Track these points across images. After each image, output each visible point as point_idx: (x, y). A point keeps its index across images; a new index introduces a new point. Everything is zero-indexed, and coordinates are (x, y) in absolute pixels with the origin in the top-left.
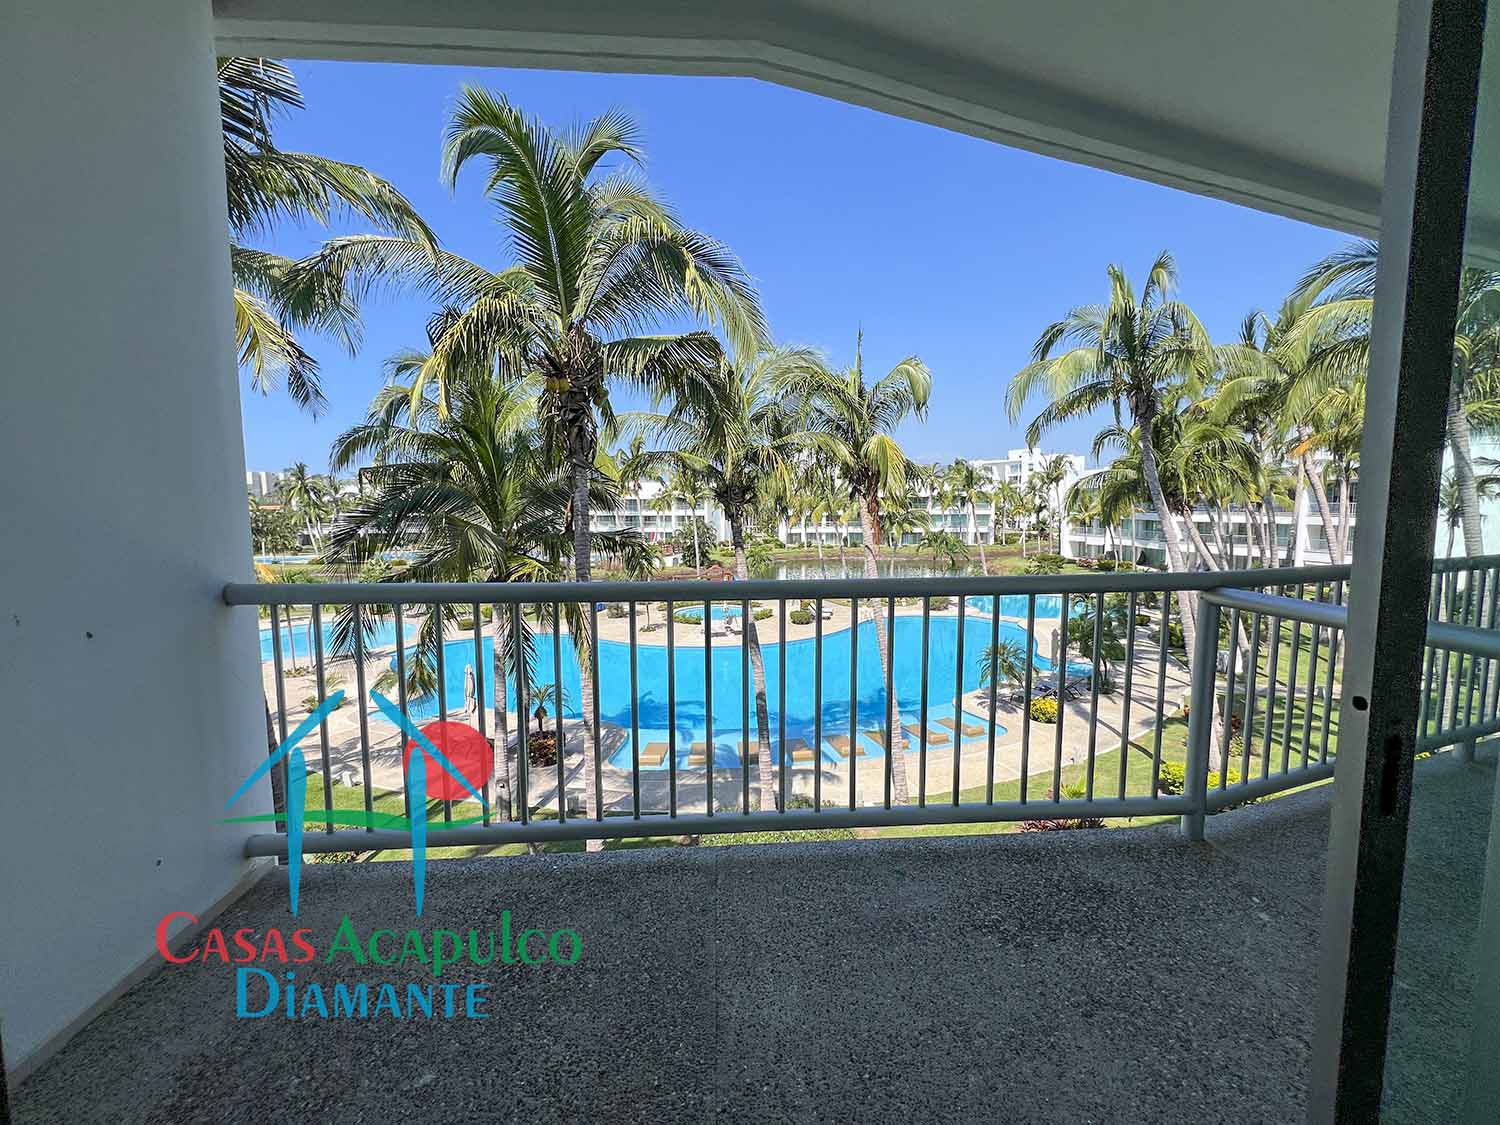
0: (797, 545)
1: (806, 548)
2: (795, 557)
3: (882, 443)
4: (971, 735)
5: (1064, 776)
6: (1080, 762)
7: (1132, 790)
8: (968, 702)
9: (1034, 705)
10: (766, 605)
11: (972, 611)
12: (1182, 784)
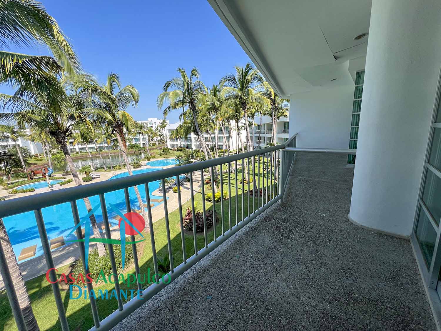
0: (75, 153)
1: (79, 154)
2: (75, 158)
3: (124, 114)
4: (160, 202)
5: (186, 205)
6: (189, 200)
7: (201, 203)
8: (156, 193)
9: (174, 189)
10: (68, 177)
11: (148, 167)
12: (211, 198)
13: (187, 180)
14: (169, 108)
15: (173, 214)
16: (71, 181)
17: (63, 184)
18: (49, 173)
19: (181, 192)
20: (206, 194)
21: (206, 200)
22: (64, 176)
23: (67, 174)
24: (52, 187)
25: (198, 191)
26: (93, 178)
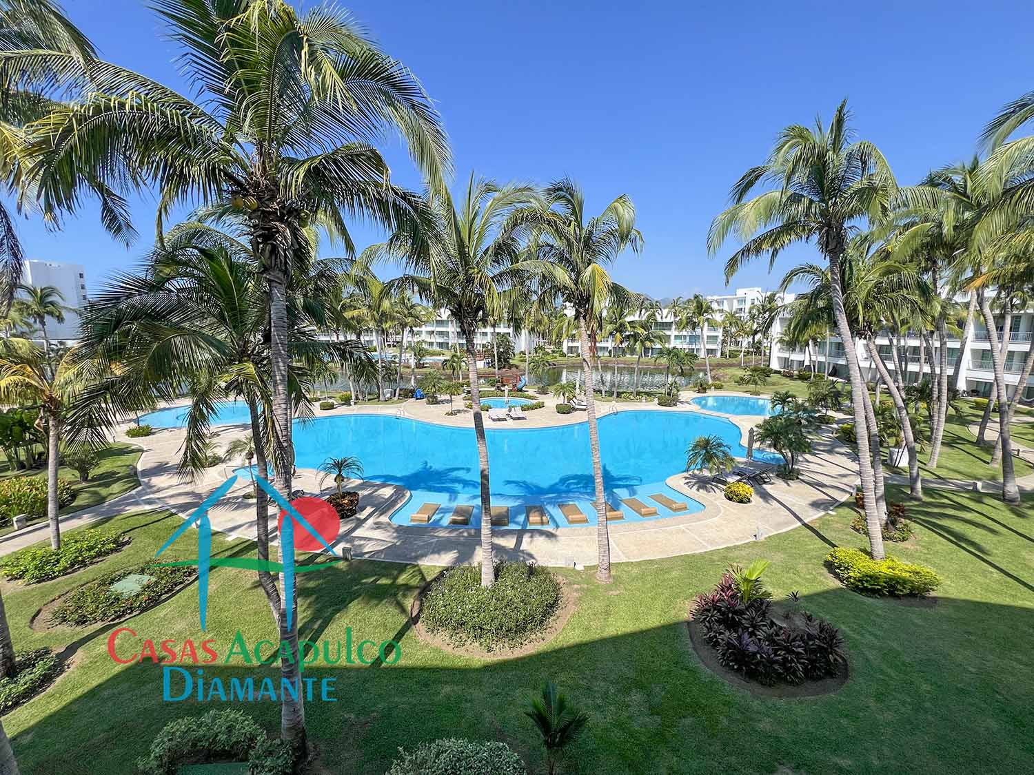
0: (575, 355)
2: (573, 363)
3: (593, 271)
4: (675, 510)
5: (747, 551)
6: (762, 538)
7: (801, 567)
8: (677, 481)
9: (730, 488)
10: (541, 398)
11: (694, 408)
12: (847, 569)
13: (788, 473)
14: (745, 252)
15: (692, 563)
16: (541, 406)
17: (528, 409)
18: (519, 385)
19: (749, 504)
20: (834, 546)
21: (824, 565)
22: (538, 395)
23: (543, 391)
24: (510, 411)
25: (812, 522)
26: (575, 409)
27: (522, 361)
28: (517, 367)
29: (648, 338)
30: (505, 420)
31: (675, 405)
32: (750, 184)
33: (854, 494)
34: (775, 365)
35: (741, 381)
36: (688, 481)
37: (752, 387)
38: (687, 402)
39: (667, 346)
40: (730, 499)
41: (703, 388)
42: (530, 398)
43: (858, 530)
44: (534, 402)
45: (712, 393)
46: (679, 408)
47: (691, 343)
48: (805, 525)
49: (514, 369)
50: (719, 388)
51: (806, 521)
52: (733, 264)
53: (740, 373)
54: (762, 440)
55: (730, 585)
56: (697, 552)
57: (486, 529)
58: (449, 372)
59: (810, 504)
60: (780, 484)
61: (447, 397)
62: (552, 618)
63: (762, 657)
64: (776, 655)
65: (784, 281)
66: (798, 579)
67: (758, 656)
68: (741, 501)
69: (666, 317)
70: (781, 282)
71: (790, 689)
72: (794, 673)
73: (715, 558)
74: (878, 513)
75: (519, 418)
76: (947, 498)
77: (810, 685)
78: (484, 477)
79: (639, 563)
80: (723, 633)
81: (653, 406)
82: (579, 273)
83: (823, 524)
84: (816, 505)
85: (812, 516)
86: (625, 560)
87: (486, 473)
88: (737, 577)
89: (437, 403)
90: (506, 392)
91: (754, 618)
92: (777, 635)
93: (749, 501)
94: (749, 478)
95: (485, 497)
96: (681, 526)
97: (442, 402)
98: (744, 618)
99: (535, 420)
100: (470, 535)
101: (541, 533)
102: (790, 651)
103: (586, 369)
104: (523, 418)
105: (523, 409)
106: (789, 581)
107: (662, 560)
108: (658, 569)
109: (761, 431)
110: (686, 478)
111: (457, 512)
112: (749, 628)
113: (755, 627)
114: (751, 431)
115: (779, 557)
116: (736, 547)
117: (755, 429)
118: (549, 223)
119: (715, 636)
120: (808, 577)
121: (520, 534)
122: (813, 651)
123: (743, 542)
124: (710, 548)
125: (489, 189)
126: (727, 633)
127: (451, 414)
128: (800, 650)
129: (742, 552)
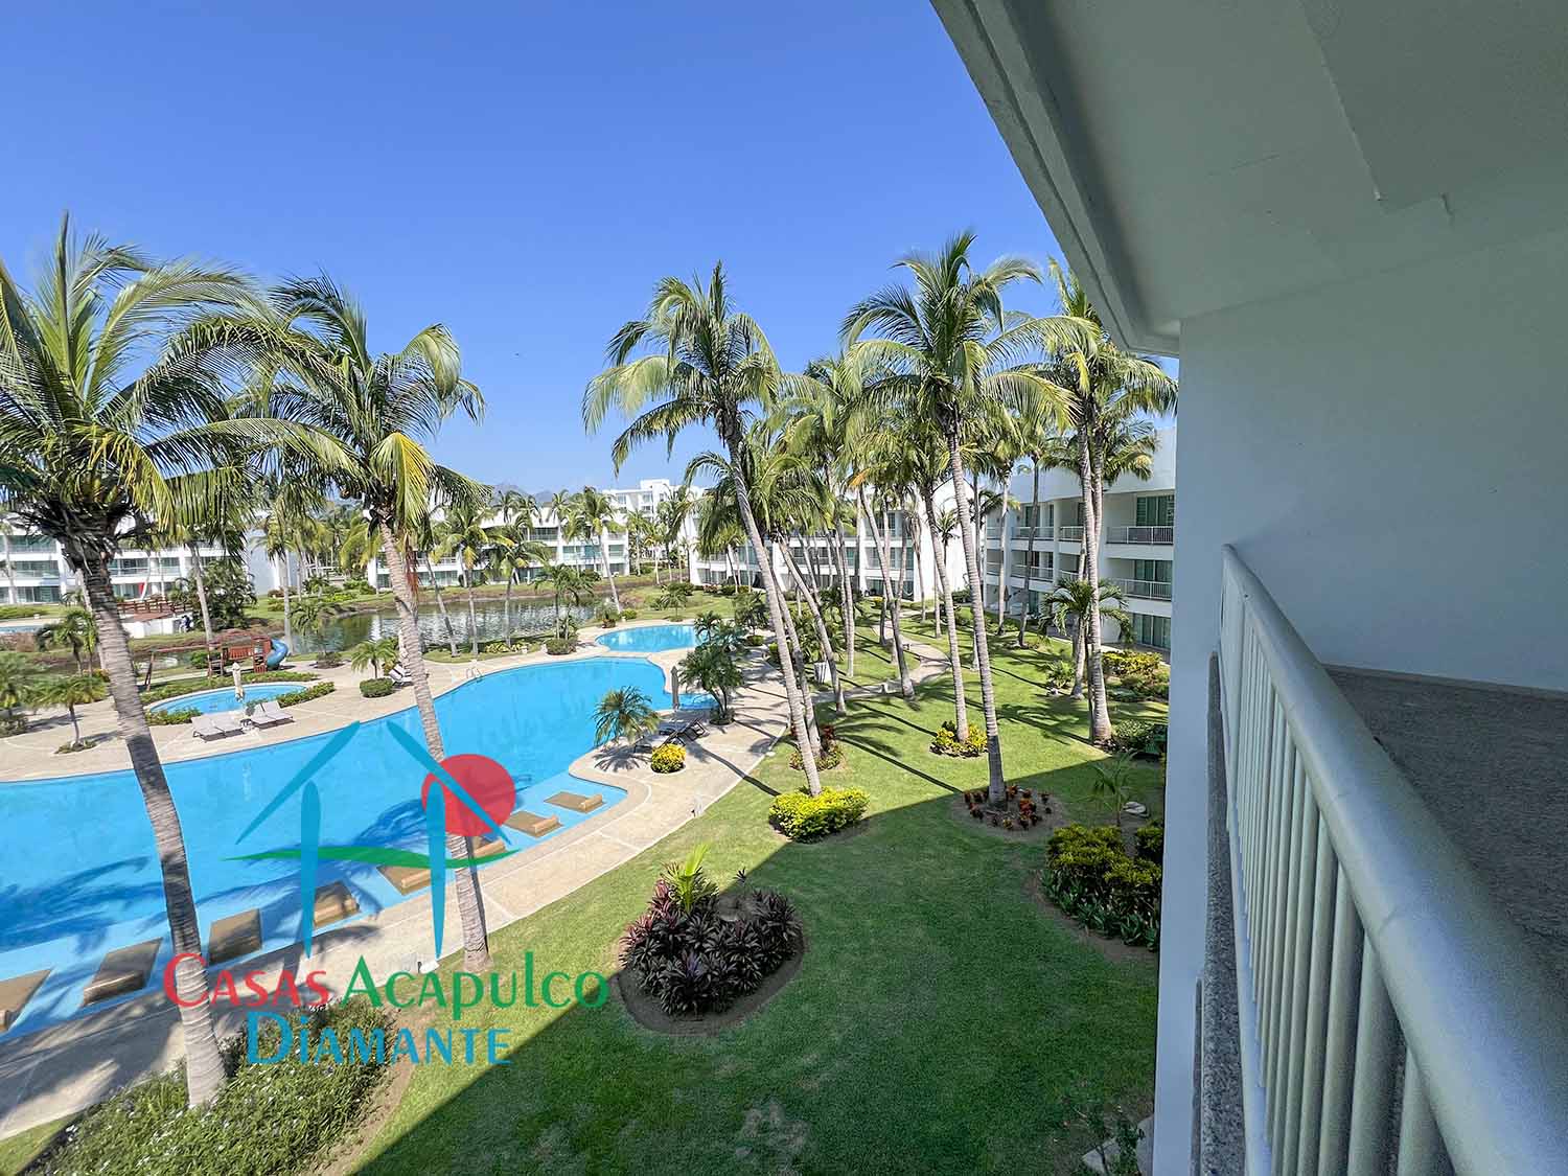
3: (397, 445)
4: (587, 810)
5: (685, 836)
6: (700, 813)
7: (747, 836)
8: (586, 766)
9: (656, 755)
10: (327, 676)
11: (601, 650)
12: (790, 818)
13: (721, 717)
14: (634, 431)
15: (614, 882)
16: (328, 690)
17: (297, 701)
18: (271, 657)
19: (682, 771)
20: (775, 794)
21: (770, 823)
22: (316, 672)
23: (331, 662)
24: (250, 711)
25: (752, 772)
26: (399, 685)
27: (274, 609)
28: (264, 622)
29: (519, 554)
30: (240, 732)
31: (573, 650)
32: (630, 343)
33: (789, 725)
34: (696, 580)
35: (659, 605)
36: (600, 760)
37: (670, 611)
38: (591, 644)
39: (552, 563)
40: (658, 771)
41: (609, 620)
42: (300, 678)
43: (796, 767)
44: (311, 685)
45: (623, 625)
46: (580, 654)
47: (587, 557)
48: (746, 778)
49: (256, 628)
50: (631, 617)
51: (747, 773)
52: (621, 446)
53: (656, 594)
54: (689, 679)
55: (666, 895)
56: (622, 863)
57: (188, 980)
58: (65, 652)
59: (751, 750)
60: (714, 732)
61: (61, 710)
62: (378, 1089)
63: (713, 976)
64: (729, 964)
65: (688, 472)
66: (746, 851)
67: (709, 977)
68: (672, 770)
69: (547, 520)
70: (684, 474)
71: (750, 999)
72: (751, 978)
73: (647, 862)
74: (811, 742)
75: (275, 723)
76: (865, 707)
77: (770, 982)
78: (174, 868)
79: (537, 915)
80: (664, 968)
81: (540, 657)
82: (369, 448)
83: (764, 768)
84: (754, 749)
85: (751, 765)
86: (512, 918)
87: (177, 860)
88: (673, 879)
89: (26, 728)
90: (236, 676)
91: (698, 928)
92: (727, 937)
93: (682, 766)
94: (680, 735)
95: (181, 911)
96: (598, 832)
97: (44, 724)
98: (688, 933)
99: (315, 720)
100: (151, 1008)
101: (342, 935)
102: (742, 951)
103: (403, 614)
104: (286, 721)
105: (285, 702)
106: (735, 858)
107: (572, 895)
108: (565, 912)
109: (686, 668)
110: (597, 757)
111: (108, 968)
112: (693, 944)
113: (701, 938)
114: (674, 671)
115: (722, 830)
116: (671, 837)
117: (678, 668)
118: (290, 354)
119: (655, 977)
120: (754, 844)
121: (291, 957)
122: (768, 938)
123: (678, 827)
124: (639, 850)
125: (121, 262)
126: (669, 965)
127: (78, 747)
128: (754, 944)
129: (678, 841)
